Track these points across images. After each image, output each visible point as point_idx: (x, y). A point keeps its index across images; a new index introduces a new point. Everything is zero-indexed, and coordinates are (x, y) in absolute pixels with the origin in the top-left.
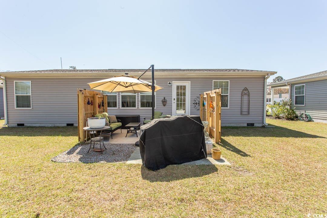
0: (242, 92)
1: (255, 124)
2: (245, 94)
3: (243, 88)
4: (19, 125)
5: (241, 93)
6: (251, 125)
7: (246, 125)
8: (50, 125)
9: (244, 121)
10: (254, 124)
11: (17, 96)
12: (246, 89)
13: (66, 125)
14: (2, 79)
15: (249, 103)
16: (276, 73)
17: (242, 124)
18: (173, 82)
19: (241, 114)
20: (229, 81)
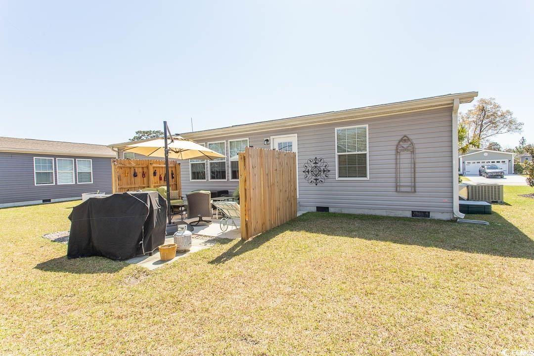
0: (397, 146)
1: (431, 214)
2: (405, 149)
3: (399, 138)
5: (394, 148)
6: (421, 216)
7: (408, 214)
9: (404, 206)
10: (429, 212)
12: (405, 139)
14: (115, 151)
15: (415, 168)
16: (476, 94)
17: (401, 212)
18: (271, 137)
19: (396, 191)
20: (367, 126)
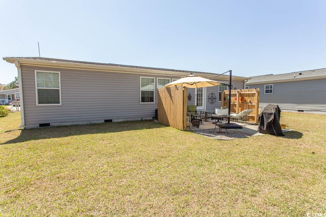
4: (41, 125)
8: (85, 123)
11: (38, 89)
13: (104, 121)
